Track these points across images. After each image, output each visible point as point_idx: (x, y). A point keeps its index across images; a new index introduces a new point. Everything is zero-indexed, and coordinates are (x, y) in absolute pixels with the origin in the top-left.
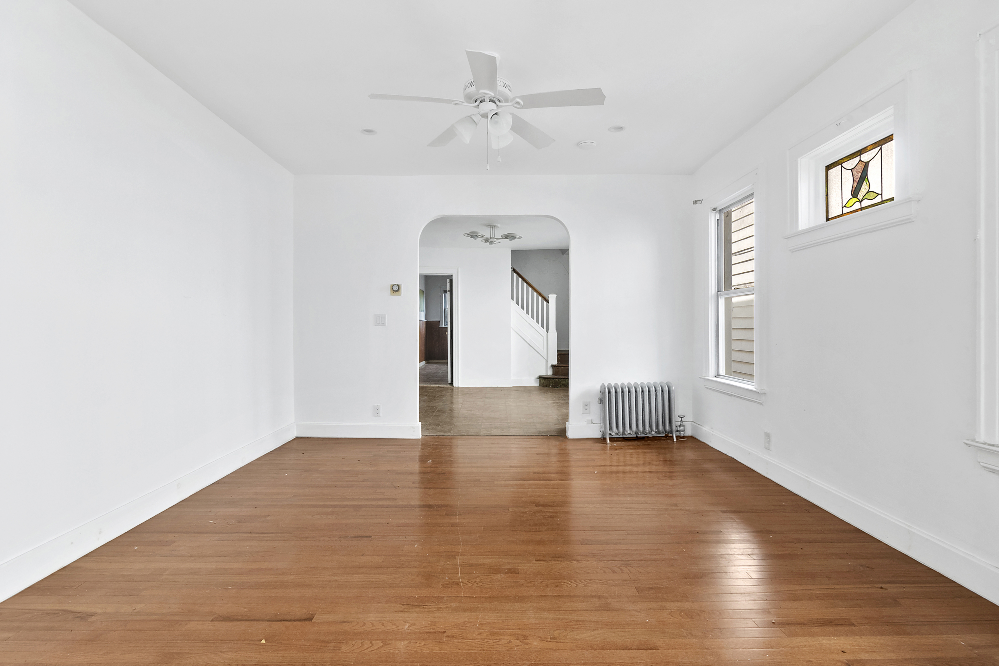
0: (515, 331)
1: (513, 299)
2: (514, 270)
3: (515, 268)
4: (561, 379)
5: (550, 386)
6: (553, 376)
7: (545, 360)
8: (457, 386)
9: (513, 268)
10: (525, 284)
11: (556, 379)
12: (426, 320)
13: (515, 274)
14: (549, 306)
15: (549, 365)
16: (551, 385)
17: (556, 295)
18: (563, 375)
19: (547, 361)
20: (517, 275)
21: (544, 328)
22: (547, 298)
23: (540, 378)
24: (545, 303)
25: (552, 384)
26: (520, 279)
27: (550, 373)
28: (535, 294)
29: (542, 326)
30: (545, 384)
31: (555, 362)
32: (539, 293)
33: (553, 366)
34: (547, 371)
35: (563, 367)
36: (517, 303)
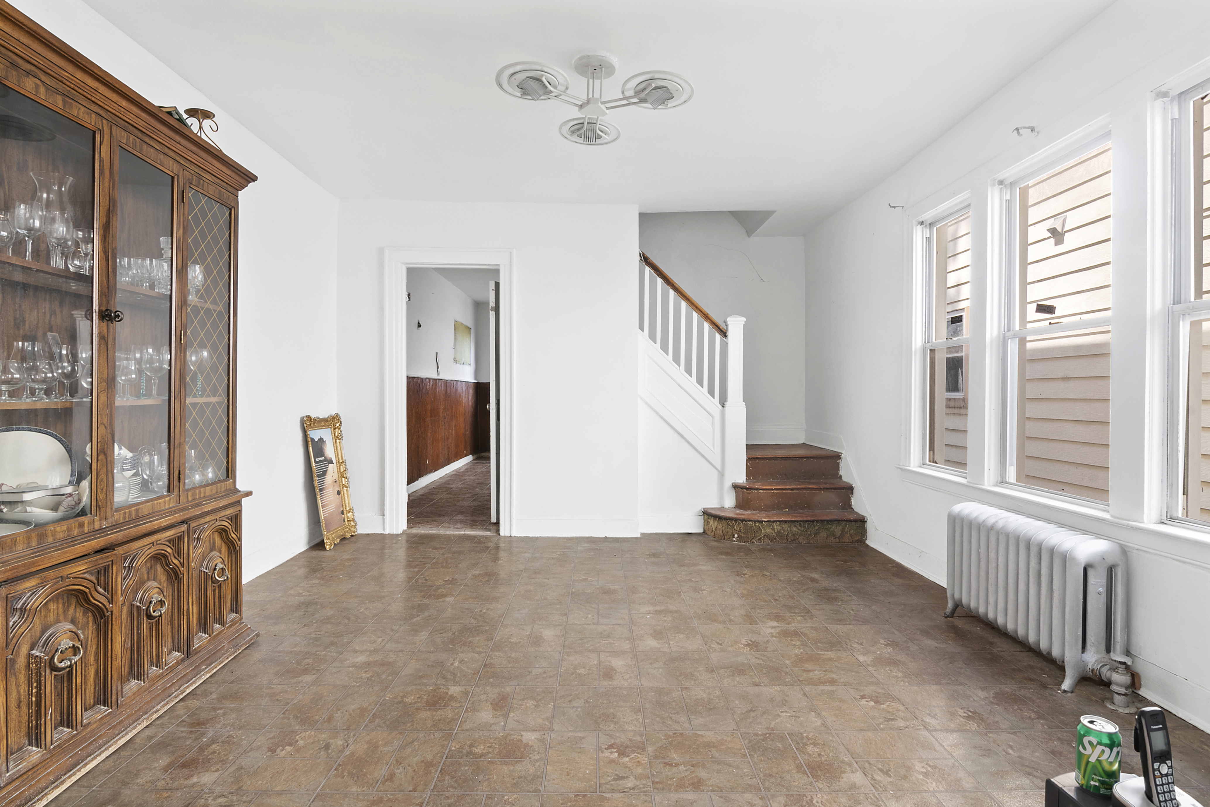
0: (646, 403)
1: (641, 328)
2: (645, 260)
3: (648, 254)
4: (761, 522)
5: (734, 537)
6: (738, 511)
7: (716, 472)
8: (508, 534)
9: (643, 254)
10: (672, 293)
11: (751, 521)
12: (476, 381)
13: (647, 270)
14: (727, 343)
15: (728, 484)
16: (736, 536)
17: (745, 319)
18: (762, 510)
19: (722, 475)
20: (652, 271)
21: (715, 397)
22: (722, 326)
23: (707, 514)
24: (718, 336)
25: (738, 534)
26: (660, 281)
27: (729, 501)
28: (695, 315)
29: (711, 392)
30: (719, 532)
31: (741, 478)
32: (704, 314)
33: (736, 487)
34: (721, 498)
35: (762, 491)
36: (652, 336)
